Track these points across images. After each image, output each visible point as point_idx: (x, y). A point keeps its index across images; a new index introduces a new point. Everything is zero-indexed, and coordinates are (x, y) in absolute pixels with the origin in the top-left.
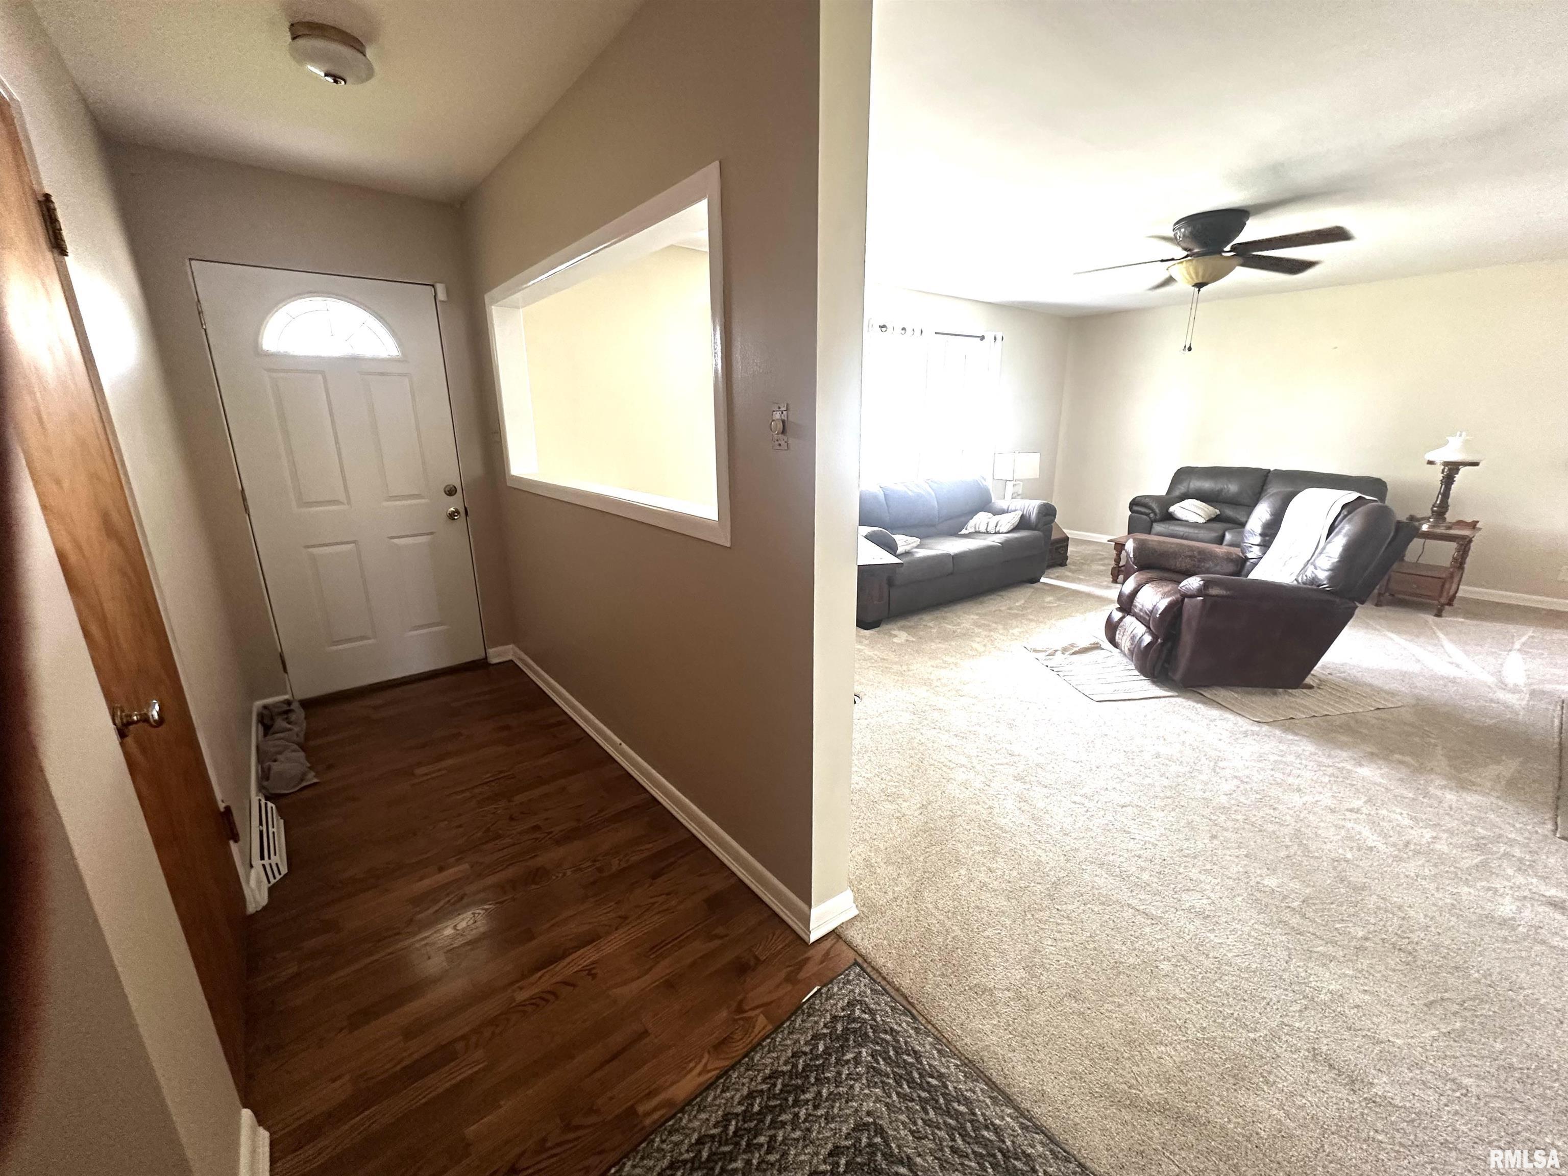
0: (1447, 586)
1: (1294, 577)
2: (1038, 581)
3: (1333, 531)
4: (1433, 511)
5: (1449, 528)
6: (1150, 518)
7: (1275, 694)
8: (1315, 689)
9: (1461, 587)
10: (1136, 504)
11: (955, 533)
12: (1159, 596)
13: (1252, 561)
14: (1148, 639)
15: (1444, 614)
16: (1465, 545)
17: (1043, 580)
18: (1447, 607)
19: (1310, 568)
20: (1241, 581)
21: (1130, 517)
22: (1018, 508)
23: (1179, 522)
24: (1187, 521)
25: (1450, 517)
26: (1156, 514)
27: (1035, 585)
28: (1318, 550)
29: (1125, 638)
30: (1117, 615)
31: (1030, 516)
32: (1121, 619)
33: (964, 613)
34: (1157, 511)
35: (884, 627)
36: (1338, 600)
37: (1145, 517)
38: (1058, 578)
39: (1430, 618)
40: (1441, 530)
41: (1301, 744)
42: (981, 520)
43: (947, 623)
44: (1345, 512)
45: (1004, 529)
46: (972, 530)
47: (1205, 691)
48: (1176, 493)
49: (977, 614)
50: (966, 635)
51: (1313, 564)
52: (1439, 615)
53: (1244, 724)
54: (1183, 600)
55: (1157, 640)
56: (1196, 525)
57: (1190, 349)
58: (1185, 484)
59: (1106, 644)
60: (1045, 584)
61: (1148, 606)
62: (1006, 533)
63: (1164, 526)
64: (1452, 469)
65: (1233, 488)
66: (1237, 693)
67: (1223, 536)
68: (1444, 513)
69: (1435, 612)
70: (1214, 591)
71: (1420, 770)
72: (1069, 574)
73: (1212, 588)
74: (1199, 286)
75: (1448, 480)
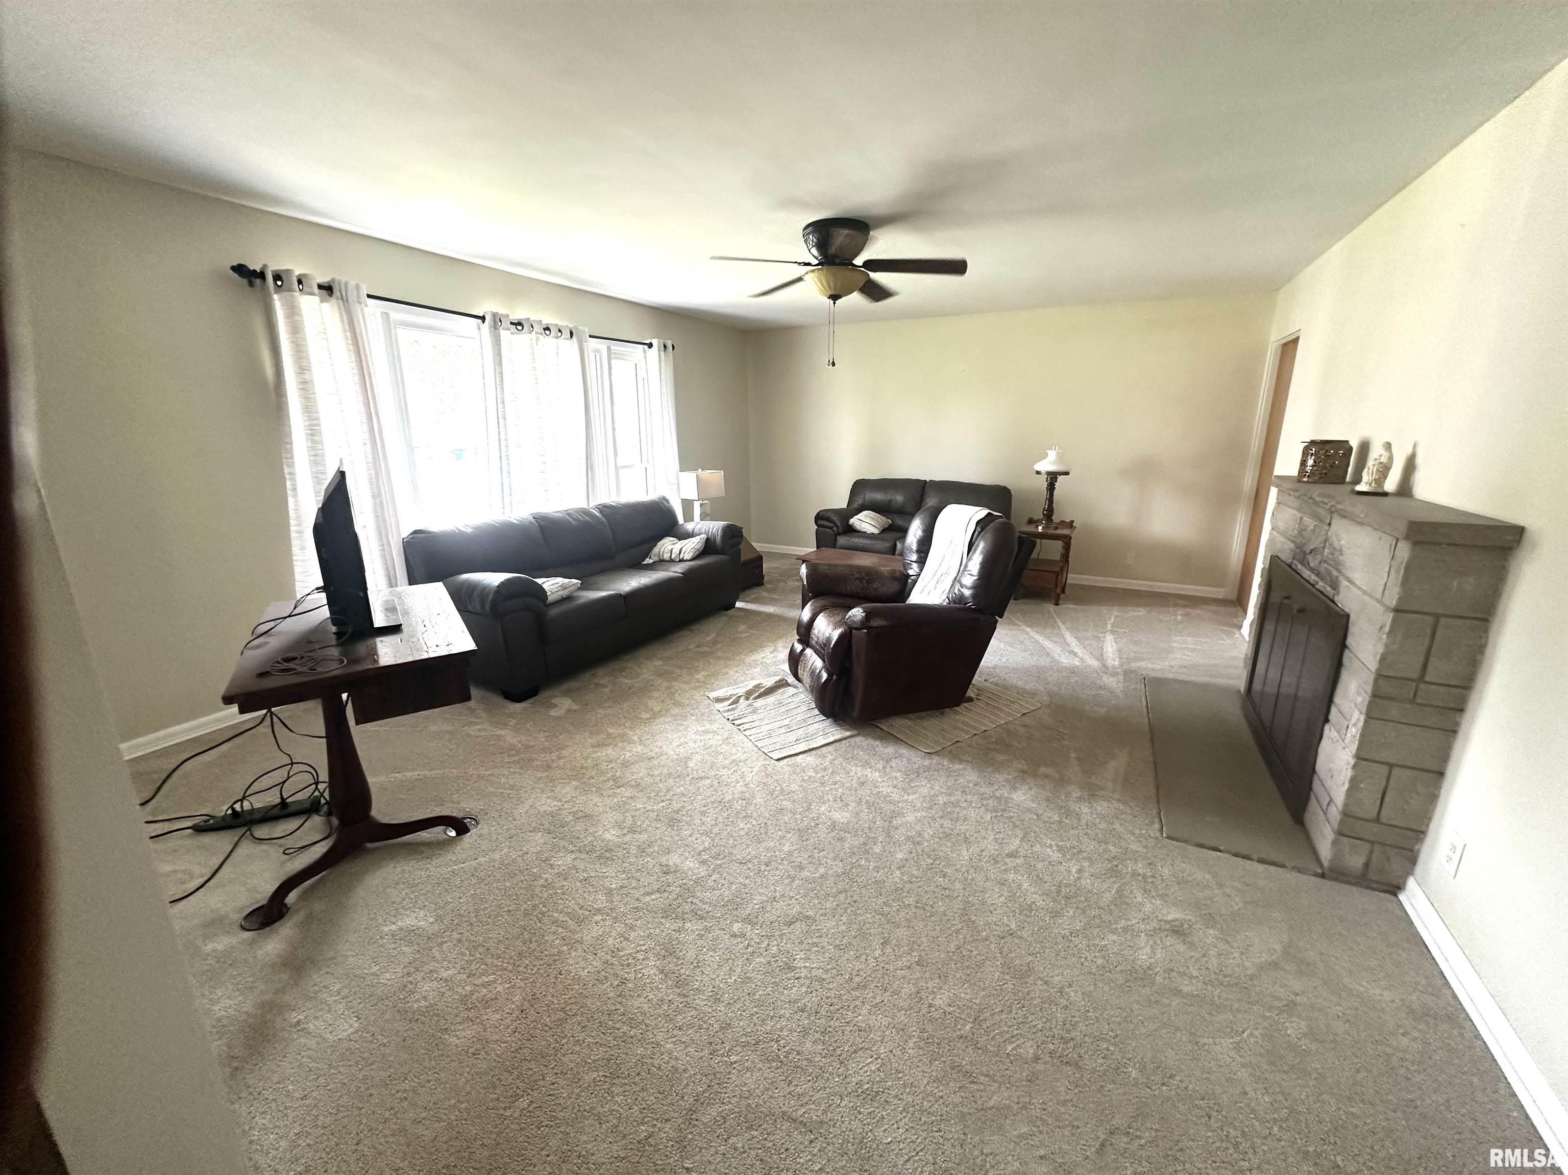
0: (1060, 577)
1: (944, 597)
2: (733, 606)
3: (972, 546)
4: (1044, 514)
5: (1056, 528)
6: (834, 531)
7: (942, 714)
8: (975, 701)
9: (1069, 575)
10: (821, 518)
11: (637, 565)
12: (831, 627)
13: (912, 577)
14: (825, 676)
15: (1060, 602)
16: (1067, 541)
17: (738, 604)
18: (1062, 596)
19: (957, 586)
20: (901, 606)
21: (817, 531)
22: (703, 531)
23: (859, 534)
24: (865, 532)
25: (1056, 518)
26: (838, 528)
27: (730, 612)
28: (963, 569)
29: (806, 673)
30: (799, 647)
31: (715, 540)
32: (803, 650)
33: (647, 659)
34: (839, 524)
35: (544, 695)
36: (982, 617)
37: (829, 530)
38: (753, 601)
39: (1051, 607)
40: (1050, 531)
41: (966, 773)
42: (668, 546)
43: (624, 677)
44: (979, 529)
45: (688, 556)
46: (657, 559)
47: (881, 723)
48: (856, 505)
49: (661, 659)
50: (646, 690)
51: (960, 582)
52: (1057, 604)
53: (916, 758)
54: (851, 632)
55: (832, 678)
56: (872, 536)
57: (833, 364)
58: (862, 496)
59: (791, 679)
60: (740, 609)
61: (822, 638)
62: (690, 560)
63: (845, 538)
64: (1053, 477)
65: (899, 498)
66: (910, 719)
67: (895, 545)
68: (1052, 516)
69: (1054, 602)
70: (876, 622)
71: (1061, 781)
72: (765, 594)
73: (873, 619)
74: (835, 297)
75: (1051, 487)
